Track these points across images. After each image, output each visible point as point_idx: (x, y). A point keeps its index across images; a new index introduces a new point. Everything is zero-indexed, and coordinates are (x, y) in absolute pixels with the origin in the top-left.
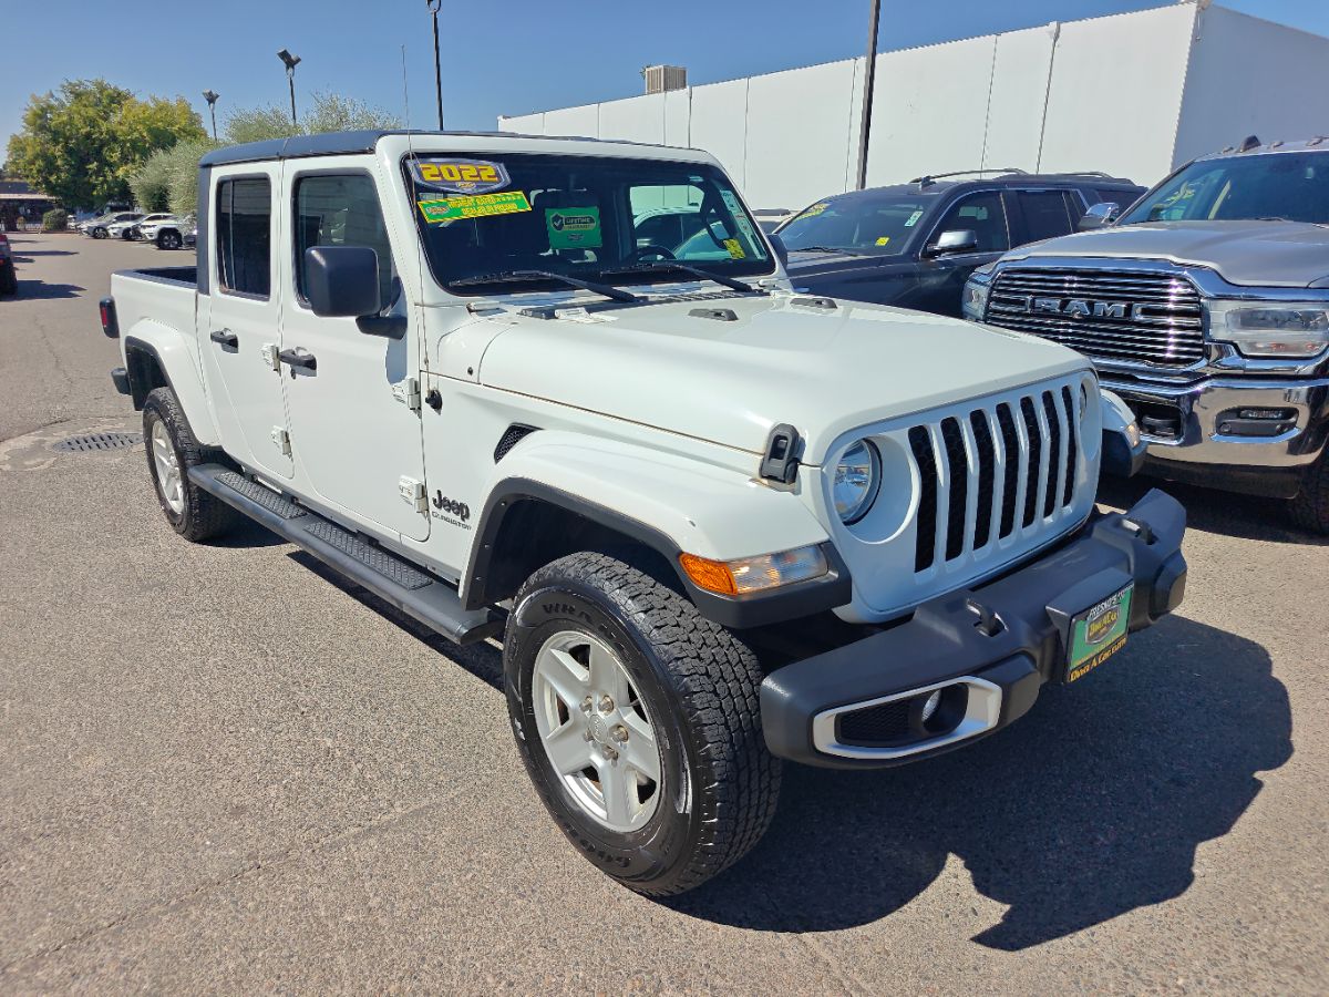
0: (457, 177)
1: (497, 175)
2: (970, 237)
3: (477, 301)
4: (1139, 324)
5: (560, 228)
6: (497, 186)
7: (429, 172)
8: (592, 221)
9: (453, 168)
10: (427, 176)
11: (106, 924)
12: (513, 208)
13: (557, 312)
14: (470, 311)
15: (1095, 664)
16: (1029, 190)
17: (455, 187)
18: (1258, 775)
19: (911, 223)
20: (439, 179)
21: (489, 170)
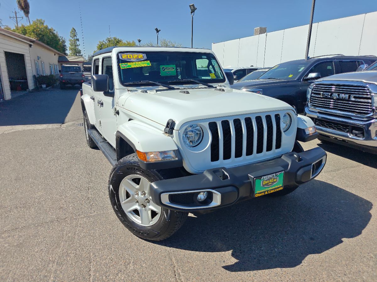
0: (132, 57)
1: (143, 57)
2: (318, 75)
3: (130, 88)
4: (352, 101)
5: (164, 70)
6: (142, 60)
7: (124, 57)
8: (173, 68)
9: (131, 55)
10: (123, 57)
11: (21, 227)
12: (146, 65)
13: (148, 91)
14: (128, 91)
15: (266, 193)
16: (343, 61)
17: (131, 60)
18: (343, 239)
19: (300, 70)
20: (127, 58)
21: (141, 55)
